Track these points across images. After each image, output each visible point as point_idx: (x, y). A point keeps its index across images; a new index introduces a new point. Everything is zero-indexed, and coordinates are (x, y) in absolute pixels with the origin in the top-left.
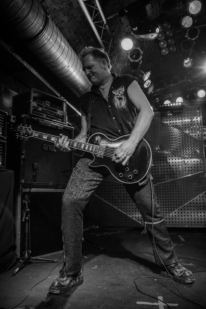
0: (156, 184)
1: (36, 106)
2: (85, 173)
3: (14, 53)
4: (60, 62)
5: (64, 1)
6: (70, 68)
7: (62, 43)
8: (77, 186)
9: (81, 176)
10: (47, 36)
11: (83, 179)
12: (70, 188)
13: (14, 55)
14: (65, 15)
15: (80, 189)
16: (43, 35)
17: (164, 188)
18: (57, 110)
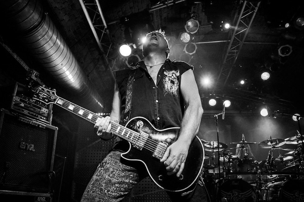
0: (143, 194)
1: (19, 101)
2: (115, 173)
3: (3, 43)
4: (54, 59)
5: (66, 2)
6: (63, 66)
7: (58, 40)
8: (101, 190)
9: (109, 176)
10: (42, 32)
11: (111, 180)
12: (92, 192)
13: (4, 45)
14: (66, 14)
15: (105, 194)
16: (37, 31)
17: (150, 199)
18: (42, 107)
